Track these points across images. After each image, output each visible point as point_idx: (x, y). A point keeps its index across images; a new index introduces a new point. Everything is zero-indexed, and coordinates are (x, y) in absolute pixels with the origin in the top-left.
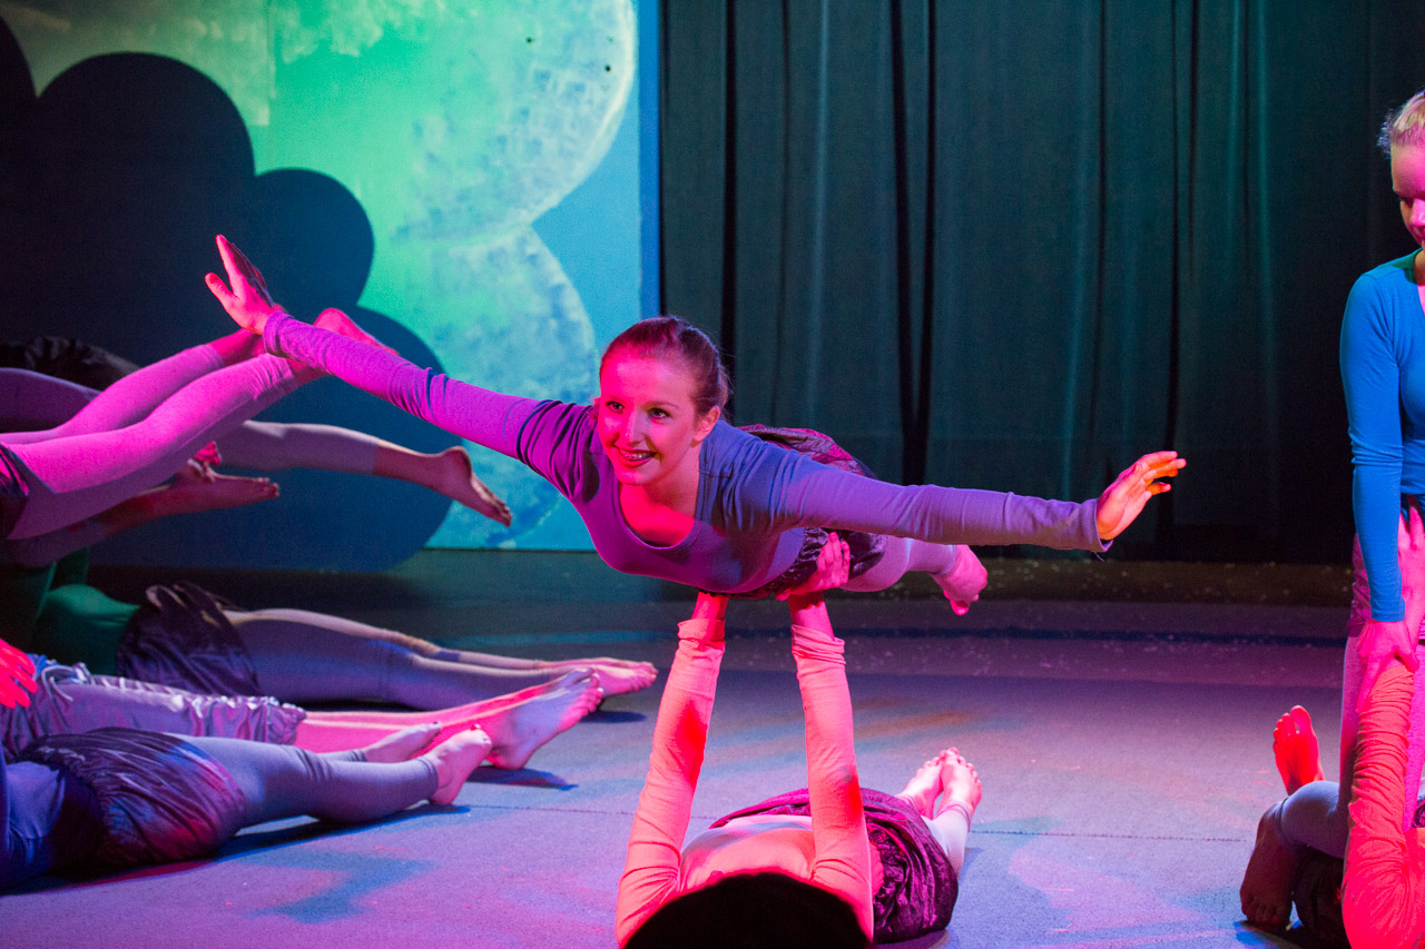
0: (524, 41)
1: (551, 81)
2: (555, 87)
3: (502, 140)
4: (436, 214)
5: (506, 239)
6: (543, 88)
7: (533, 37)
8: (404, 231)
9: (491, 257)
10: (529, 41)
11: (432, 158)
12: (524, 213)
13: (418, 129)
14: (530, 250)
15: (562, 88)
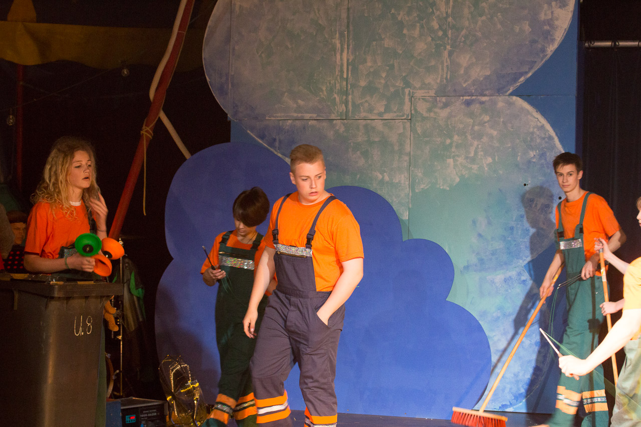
0: (523, 184)
1: (535, 203)
2: (536, 206)
3: (512, 229)
4: (481, 261)
5: (513, 273)
6: (531, 206)
7: (526, 184)
8: (467, 268)
9: (506, 280)
10: (525, 185)
11: (480, 235)
12: (521, 261)
13: (474, 222)
14: (523, 278)
15: (539, 207)
